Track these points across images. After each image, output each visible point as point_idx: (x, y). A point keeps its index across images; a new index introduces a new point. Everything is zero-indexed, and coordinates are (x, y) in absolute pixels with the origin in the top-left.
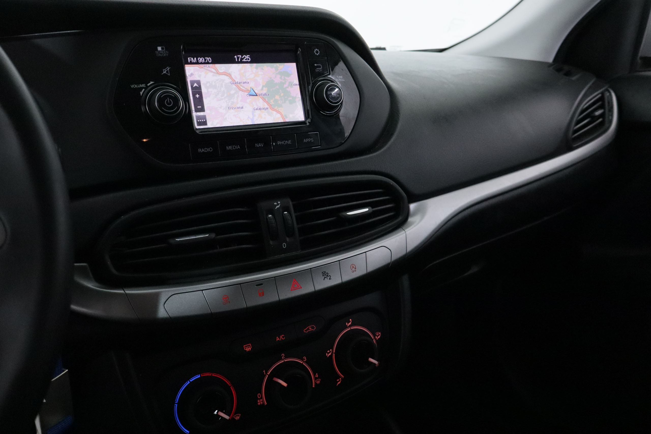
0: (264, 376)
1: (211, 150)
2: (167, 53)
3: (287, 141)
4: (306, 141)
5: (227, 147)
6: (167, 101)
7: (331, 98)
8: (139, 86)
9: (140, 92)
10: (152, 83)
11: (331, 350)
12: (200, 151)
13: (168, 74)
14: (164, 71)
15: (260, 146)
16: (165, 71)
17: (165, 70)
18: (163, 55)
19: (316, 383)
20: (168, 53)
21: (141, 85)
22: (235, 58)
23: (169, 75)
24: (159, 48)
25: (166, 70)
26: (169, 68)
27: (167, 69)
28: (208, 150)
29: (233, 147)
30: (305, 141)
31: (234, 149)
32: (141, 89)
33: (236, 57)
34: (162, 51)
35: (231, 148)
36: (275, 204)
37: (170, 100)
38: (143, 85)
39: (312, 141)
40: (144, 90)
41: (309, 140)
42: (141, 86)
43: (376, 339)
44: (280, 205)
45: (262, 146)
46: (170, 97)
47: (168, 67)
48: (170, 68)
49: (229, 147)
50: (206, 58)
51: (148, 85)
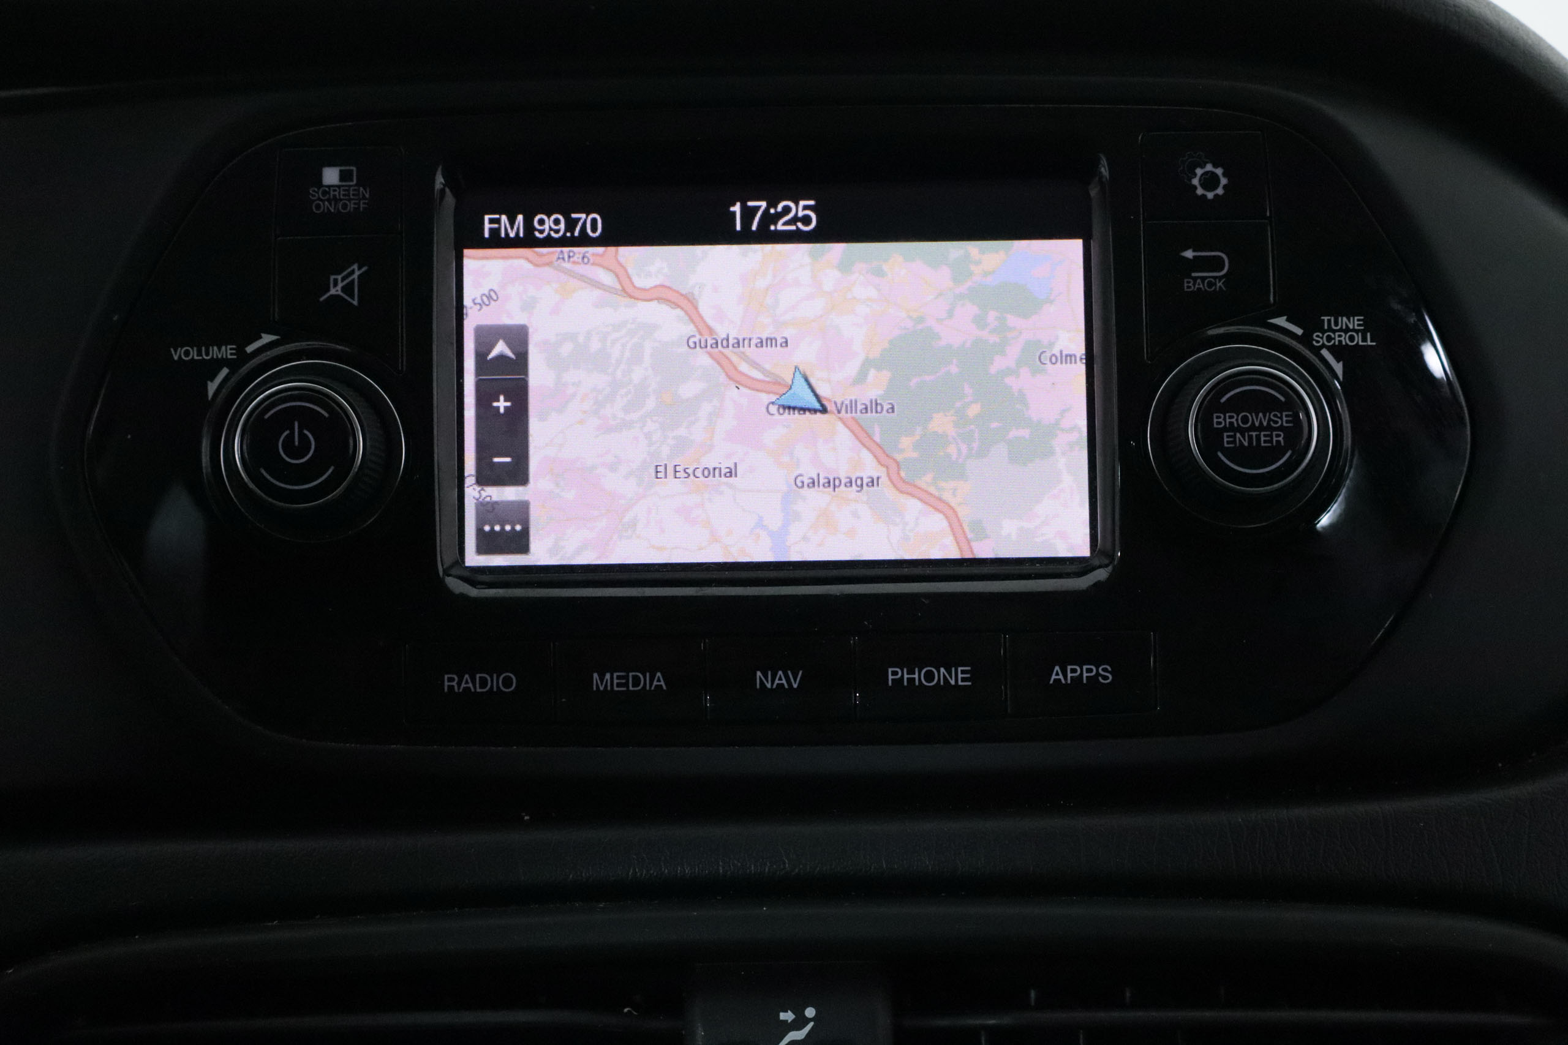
1: (507, 682)
2: (364, 197)
3: (942, 670)
4: (1065, 677)
5: (596, 676)
6: (290, 438)
7: (1228, 453)
8: (207, 354)
9: (209, 383)
10: (267, 338)
12: (451, 688)
13: (353, 297)
14: (336, 285)
15: (781, 686)
16: (340, 285)
17: (339, 277)
18: (345, 206)
20: (367, 196)
21: (215, 348)
22: (734, 213)
23: (355, 303)
24: (331, 176)
25: (343, 279)
26: (359, 269)
27: (353, 272)
28: (495, 682)
29: (626, 678)
30: (1057, 674)
31: (631, 688)
32: (216, 365)
33: (737, 208)
34: (339, 187)
35: (615, 681)
36: (787, 1016)
37: (306, 432)
38: (227, 352)
39: (1106, 678)
40: (225, 371)
41: (1085, 675)
42: (215, 352)
44: (811, 1024)
45: (795, 686)
46: (309, 419)
47: (355, 267)
48: (364, 269)
49: (608, 676)
50: (574, 216)
51: (250, 349)
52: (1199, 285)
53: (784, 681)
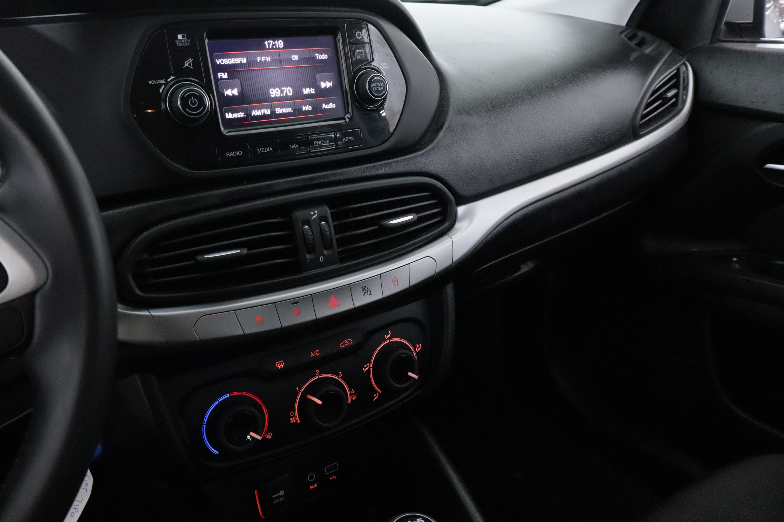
0: (298, 393)
1: (240, 153)
2: (189, 42)
3: (324, 141)
4: (346, 139)
5: (258, 149)
6: (192, 101)
7: (373, 91)
8: (158, 82)
9: (160, 89)
10: (172, 78)
11: (368, 364)
12: (228, 156)
13: (191, 67)
14: (186, 64)
16: (188, 64)
17: (187, 62)
18: (185, 44)
19: (351, 399)
20: (190, 42)
21: (160, 80)
22: (266, 44)
23: (192, 68)
24: (180, 37)
25: (188, 62)
26: (191, 59)
28: (237, 153)
29: (264, 149)
30: (344, 139)
31: (265, 151)
32: (161, 85)
34: (183, 39)
35: (262, 150)
36: (312, 213)
37: (195, 99)
38: (163, 81)
39: (352, 139)
40: (163, 86)
41: (349, 139)
42: (160, 81)
43: (416, 351)
44: (317, 214)
45: (297, 147)
46: (195, 96)
47: (190, 59)
48: (193, 60)
49: (261, 149)
51: (169, 80)
52: (360, 57)
53: (295, 146)
